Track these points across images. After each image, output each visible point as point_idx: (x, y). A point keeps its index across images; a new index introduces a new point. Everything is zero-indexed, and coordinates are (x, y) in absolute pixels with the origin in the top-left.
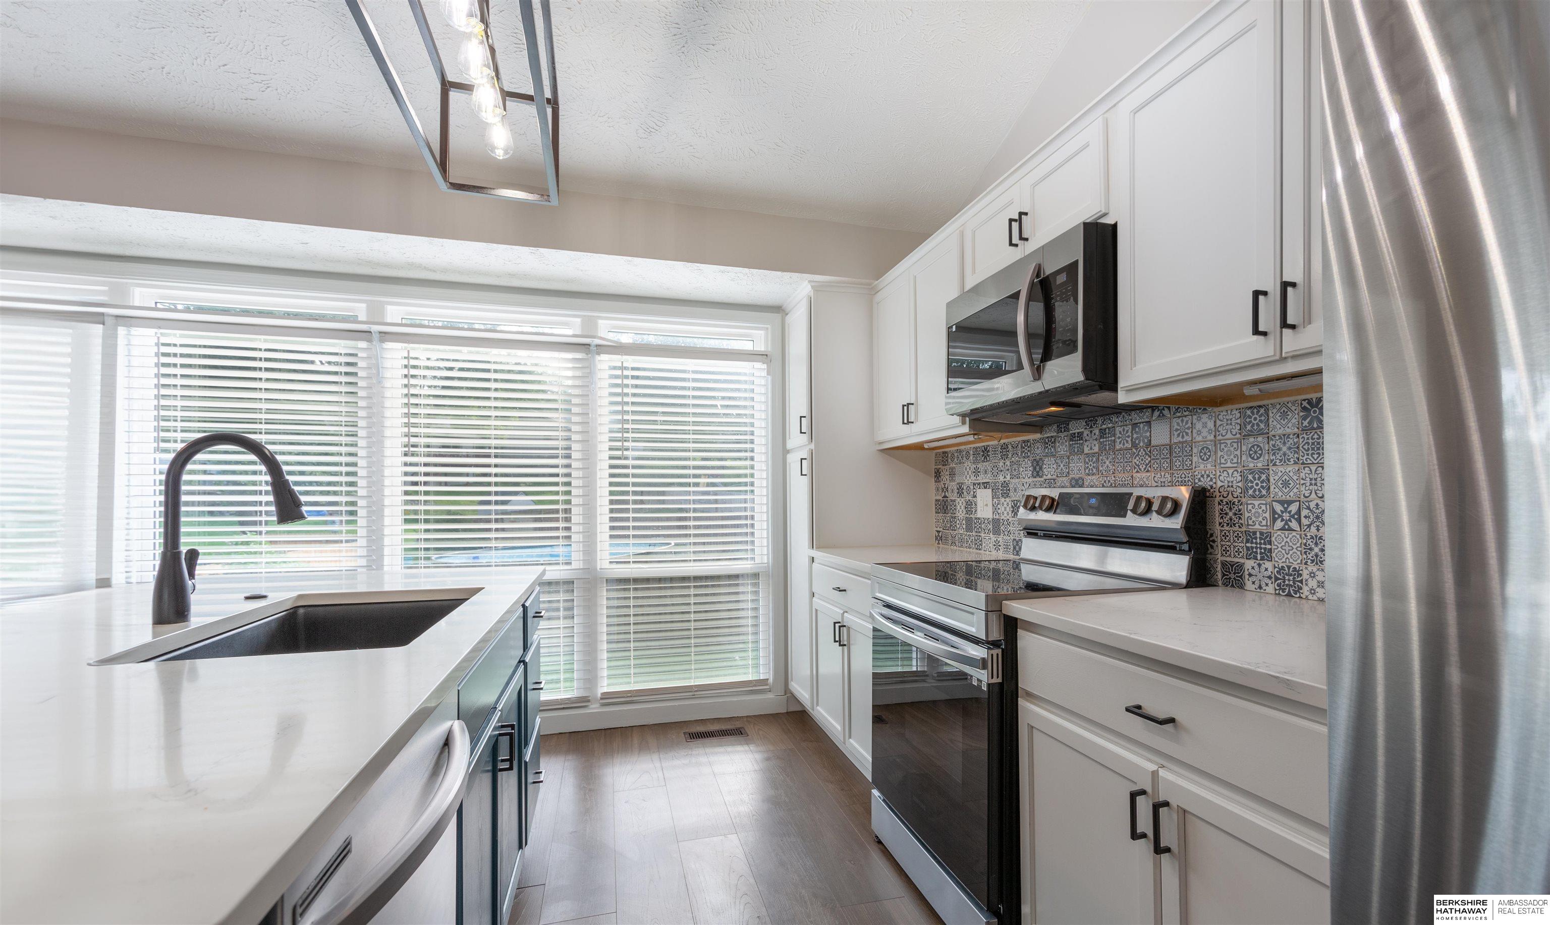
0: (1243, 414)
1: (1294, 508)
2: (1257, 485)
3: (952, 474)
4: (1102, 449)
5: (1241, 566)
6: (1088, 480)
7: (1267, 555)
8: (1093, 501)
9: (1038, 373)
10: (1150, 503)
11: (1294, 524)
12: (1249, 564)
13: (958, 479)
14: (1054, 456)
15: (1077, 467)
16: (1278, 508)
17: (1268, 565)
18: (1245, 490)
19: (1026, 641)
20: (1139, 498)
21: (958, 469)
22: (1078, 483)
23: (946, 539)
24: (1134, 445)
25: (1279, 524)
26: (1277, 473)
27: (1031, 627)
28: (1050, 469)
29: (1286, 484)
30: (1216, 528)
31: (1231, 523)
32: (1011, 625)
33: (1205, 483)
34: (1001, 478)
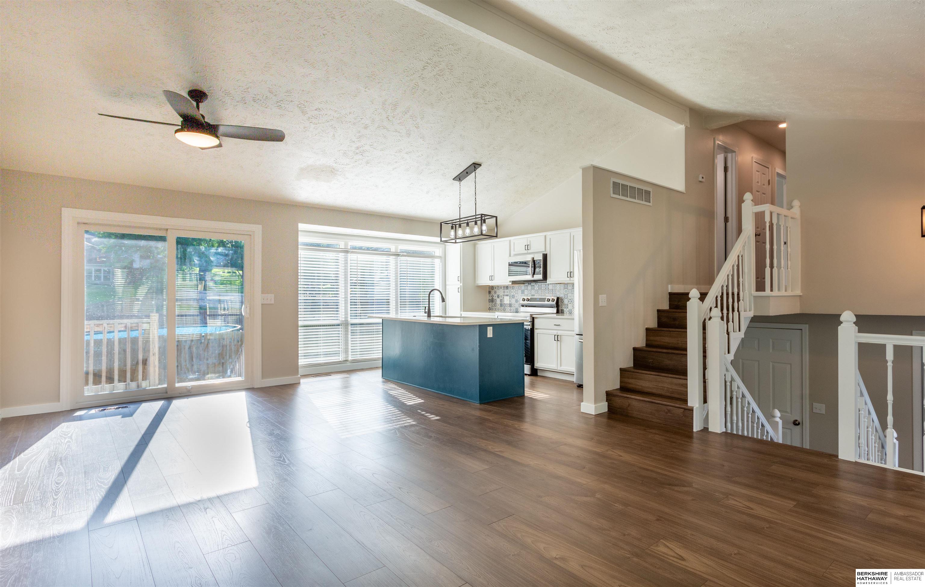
0: (564, 285)
1: (571, 300)
2: (566, 296)
3: (495, 292)
4: (539, 289)
5: (564, 310)
6: (536, 295)
7: (568, 308)
8: (538, 299)
9: (533, 277)
10: (550, 300)
11: (571, 303)
12: (565, 309)
13: (497, 294)
14: (527, 289)
15: (533, 292)
16: (569, 300)
17: (568, 309)
18: (564, 297)
19: (536, 320)
20: (548, 299)
21: (497, 291)
22: (533, 295)
23: (493, 309)
24: (545, 289)
25: (569, 303)
26: (569, 295)
27: (536, 318)
28: (526, 292)
29: (570, 297)
30: (560, 304)
31: (562, 303)
32: (533, 318)
33: (558, 296)
34: (512, 294)
